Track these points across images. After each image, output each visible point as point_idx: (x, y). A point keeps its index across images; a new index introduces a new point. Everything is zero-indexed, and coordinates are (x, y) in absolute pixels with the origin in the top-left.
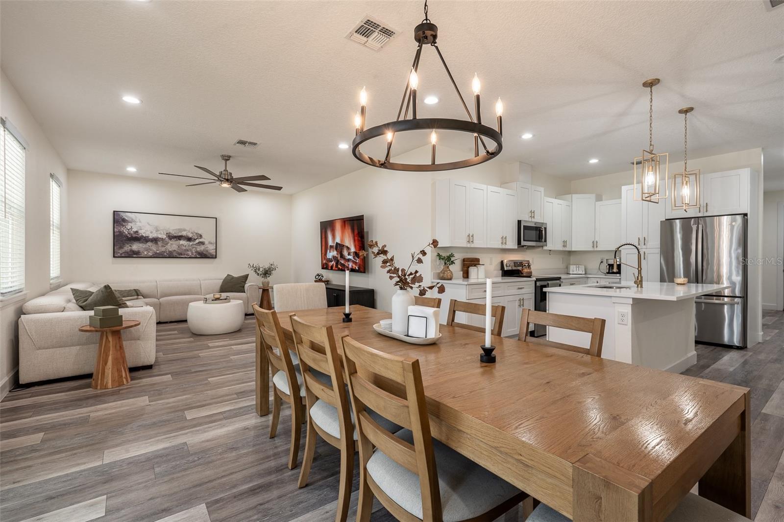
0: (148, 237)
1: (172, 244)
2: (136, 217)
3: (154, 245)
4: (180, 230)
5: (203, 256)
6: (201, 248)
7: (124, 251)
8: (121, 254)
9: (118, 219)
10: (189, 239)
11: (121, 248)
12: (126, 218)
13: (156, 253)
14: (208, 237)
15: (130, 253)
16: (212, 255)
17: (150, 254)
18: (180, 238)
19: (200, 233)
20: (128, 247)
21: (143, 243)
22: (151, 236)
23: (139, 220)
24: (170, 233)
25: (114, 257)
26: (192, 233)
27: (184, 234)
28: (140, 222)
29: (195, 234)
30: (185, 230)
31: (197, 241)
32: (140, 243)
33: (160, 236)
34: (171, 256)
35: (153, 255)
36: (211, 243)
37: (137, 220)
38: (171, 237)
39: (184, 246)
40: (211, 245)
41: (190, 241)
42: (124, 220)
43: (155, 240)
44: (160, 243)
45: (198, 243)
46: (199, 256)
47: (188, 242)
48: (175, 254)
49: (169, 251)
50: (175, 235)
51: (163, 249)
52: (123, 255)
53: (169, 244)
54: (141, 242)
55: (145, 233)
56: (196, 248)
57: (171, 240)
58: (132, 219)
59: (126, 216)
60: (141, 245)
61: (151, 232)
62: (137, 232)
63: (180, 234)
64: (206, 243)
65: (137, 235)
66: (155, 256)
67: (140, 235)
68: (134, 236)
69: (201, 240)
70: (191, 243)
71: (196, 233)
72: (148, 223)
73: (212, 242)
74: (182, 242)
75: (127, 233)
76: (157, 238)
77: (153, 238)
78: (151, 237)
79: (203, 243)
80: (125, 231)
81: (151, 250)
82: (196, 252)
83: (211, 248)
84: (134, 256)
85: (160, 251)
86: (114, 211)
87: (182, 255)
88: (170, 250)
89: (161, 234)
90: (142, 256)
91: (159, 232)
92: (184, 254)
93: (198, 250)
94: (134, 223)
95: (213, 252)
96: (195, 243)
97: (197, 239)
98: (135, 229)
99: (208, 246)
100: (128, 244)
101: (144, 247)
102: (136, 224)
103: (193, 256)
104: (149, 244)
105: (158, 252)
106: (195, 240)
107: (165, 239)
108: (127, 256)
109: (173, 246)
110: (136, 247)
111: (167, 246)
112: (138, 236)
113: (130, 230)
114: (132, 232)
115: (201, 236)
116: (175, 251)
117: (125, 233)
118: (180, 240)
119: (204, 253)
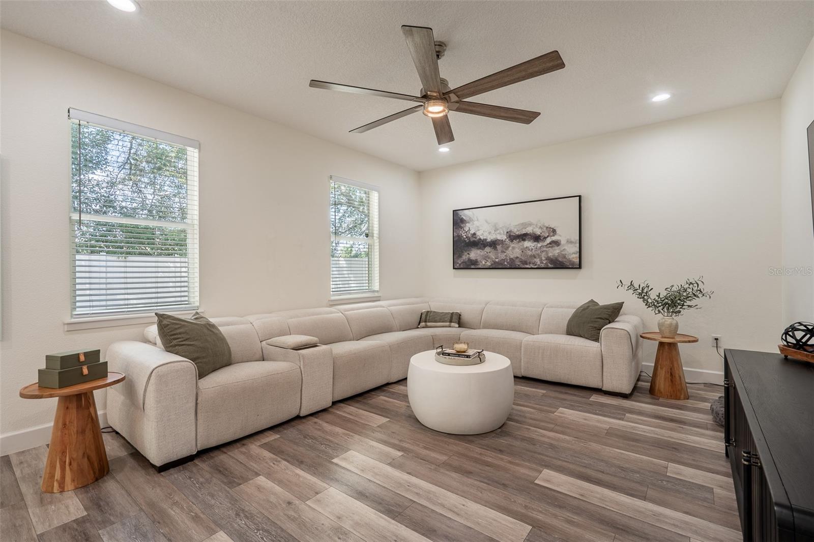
0: (486, 240)
1: (513, 248)
2: (474, 214)
3: (493, 250)
4: (525, 225)
5: (558, 264)
6: (554, 252)
7: (462, 261)
8: (460, 265)
9: (458, 221)
10: (537, 238)
11: (460, 256)
12: (464, 218)
13: (495, 262)
14: (567, 233)
15: (468, 263)
16: (573, 263)
17: (489, 264)
18: (523, 237)
19: (552, 227)
20: (466, 256)
21: (480, 248)
22: (490, 238)
23: (477, 217)
24: (511, 231)
25: (454, 268)
26: (541, 228)
27: (529, 230)
28: (478, 220)
29: (545, 229)
30: (530, 224)
31: (549, 240)
32: (478, 249)
33: (499, 237)
34: (512, 265)
35: (492, 264)
36: (571, 242)
37: (476, 219)
38: (513, 237)
39: (529, 250)
40: (570, 245)
41: (538, 242)
42: (463, 221)
43: (494, 244)
44: (499, 247)
45: (550, 243)
46: (552, 266)
47: (536, 243)
48: (518, 263)
49: (511, 259)
50: (517, 233)
51: (502, 256)
52: (462, 266)
53: (510, 248)
54: (479, 247)
55: (482, 234)
56: (547, 253)
57: (512, 241)
58: (470, 218)
59: (465, 215)
60: (479, 251)
61: (490, 233)
62: (474, 234)
63: (524, 232)
64: (562, 243)
65: (474, 239)
66: (494, 266)
67: (478, 238)
68: (472, 239)
69: (554, 238)
70: (539, 245)
71: (547, 228)
72: (487, 222)
73: (573, 240)
74: (528, 244)
75: (465, 237)
76: (496, 240)
77: (491, 241)
78: (489, 240)
79: (556, 243)
80: (463, 235)
81: (489, 258)
82: (548, 259)
83: (571, 251)
84: (472, 267)
85: (500, 259)
86: (453, 211)
87: (527, 264)
88: (512, 257)
89: (500, 234)
90: (480, 267)
91: (498, 231)
92: (530, 263)
93: (550, 254)
94: (471, 223)
95: (575, 258)
96: (545, 244)
97: (548, 236)
98: (472, 232)
99: (566, 248)
100: (466, 251)
101: (481, 254)
102: (473, 224)
103: (543, 266)
104: (488, 249)
105: (497, 260)
106: (545, 238)
107: (505, 241)
108: (465, 267)
109: (515, 251)
110: (474, 254)
111: (507, 251)
112: (476, 240)
113: (468, 233)
114: (470, 235)
115: (554, 231)
116: (517, 257)
117: (463, 237)
118: (524, 240)
119: (560, 259)
